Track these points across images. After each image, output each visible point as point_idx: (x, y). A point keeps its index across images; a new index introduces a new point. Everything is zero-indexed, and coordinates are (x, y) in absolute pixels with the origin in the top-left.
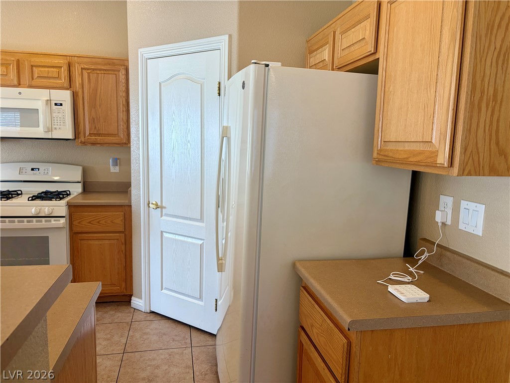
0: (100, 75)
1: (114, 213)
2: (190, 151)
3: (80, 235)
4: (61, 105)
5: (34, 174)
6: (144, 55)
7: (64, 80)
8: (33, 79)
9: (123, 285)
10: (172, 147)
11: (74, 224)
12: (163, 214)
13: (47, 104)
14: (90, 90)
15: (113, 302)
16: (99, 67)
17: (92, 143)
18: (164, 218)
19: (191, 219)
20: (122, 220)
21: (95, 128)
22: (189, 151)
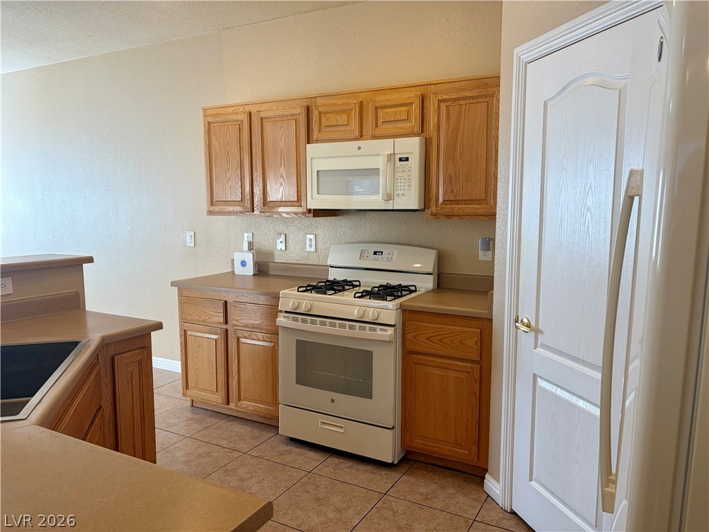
0: (464, 107)
1: (466, 329)
2: (590, 229)
3: (415, 356)
4: (407, 159)
5: (376, 260)
6: (522, 57)
7: (414, 124)
8: (377, 126)
9: (474, 449)
10: (559, 220)
11: (407, 337)
12: (539, 344)
13: (389, 160)
14: (448, 132)
15: (460, 471)
16: (464, 94)
17: (446, 216)
18: (539, 350)
19: (585, 363)
20: (476, 342)
21: (452, 191)
22: (588, 227)
